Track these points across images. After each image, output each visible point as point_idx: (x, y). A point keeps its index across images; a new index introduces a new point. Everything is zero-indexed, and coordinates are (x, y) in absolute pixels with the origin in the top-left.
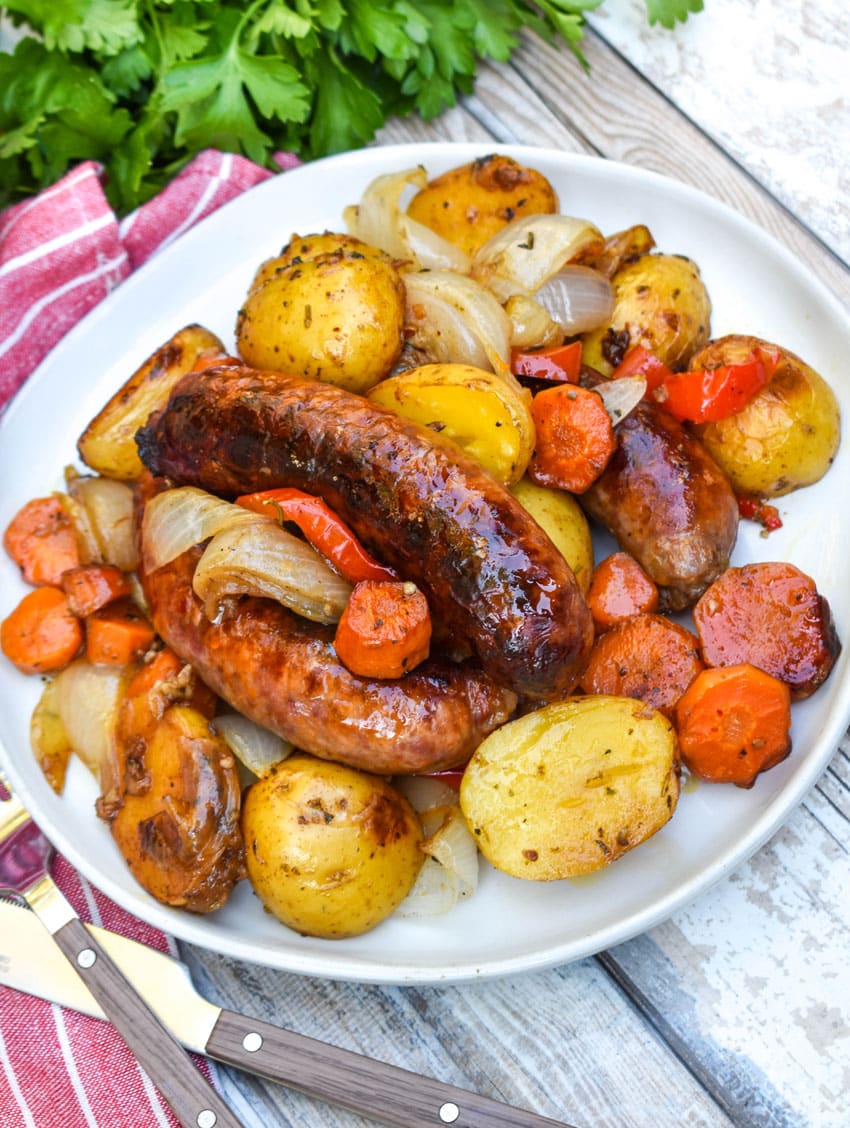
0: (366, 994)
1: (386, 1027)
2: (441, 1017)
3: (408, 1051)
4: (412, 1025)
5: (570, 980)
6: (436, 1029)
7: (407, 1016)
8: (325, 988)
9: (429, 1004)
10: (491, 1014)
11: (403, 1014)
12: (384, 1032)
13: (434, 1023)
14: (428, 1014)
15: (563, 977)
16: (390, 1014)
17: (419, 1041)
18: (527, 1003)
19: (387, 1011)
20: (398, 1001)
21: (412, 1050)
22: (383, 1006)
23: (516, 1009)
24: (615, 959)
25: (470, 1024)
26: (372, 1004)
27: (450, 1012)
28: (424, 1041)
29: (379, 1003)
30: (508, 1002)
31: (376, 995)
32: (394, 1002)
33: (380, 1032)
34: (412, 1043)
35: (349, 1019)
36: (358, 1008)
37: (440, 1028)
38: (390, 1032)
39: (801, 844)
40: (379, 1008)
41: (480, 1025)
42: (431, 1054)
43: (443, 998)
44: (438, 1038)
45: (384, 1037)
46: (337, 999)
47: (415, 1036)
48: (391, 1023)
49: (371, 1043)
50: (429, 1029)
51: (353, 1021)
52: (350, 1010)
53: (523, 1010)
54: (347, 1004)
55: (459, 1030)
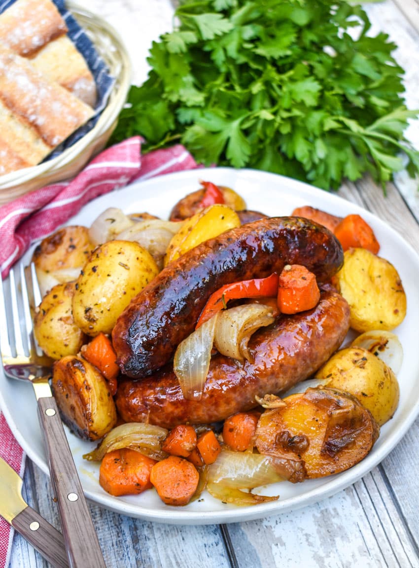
0: (113, 525)
1: (115, 543)
2: (142, 550)
3: (119, 559)
4: (127, 548)
5: (211, 559)
6: (137, 555)
7: (127, 543)
8: (96, 514)
9: (140, 541)
10: (166, 558)
11: (125, 541)
12: (113, 545)
13: (137, 551)
14: (137, 546)
15: (208, 556)
16: (119, 539)
17: (127, 557)
18: (185, 561)
19: (119, 537)
20: (126, 534)
21: (121, 559)
22: (118, 534)
23: (179, 561)
24: (237, 558)
25: (154, 559)
26: (114, 531)
27: (148, 550)
28: (129, 558)
29: (117, 532)
30: (177, 556)
31: (118, 527)
32: (124, 534)
33: (111, 545)
34: (123, 556)
35: (100, 533)
36: (107, 530)
37: (139, 555)
38: (115, 547)
39: (349, 542)
40: (116, 533)
41: (159, 561)
42: (129, 565)
43: (148, 542)
44: (136, 559)
45: (112, 548)
46: (99, 522)
47: (126, 554)
48: (118, 543)
49: (104, 548)
50: (134, 553)
51: (102, 534)
52: (102, 529)
53: (182, 563)
54: (102, 526)
55: (148, 559)
